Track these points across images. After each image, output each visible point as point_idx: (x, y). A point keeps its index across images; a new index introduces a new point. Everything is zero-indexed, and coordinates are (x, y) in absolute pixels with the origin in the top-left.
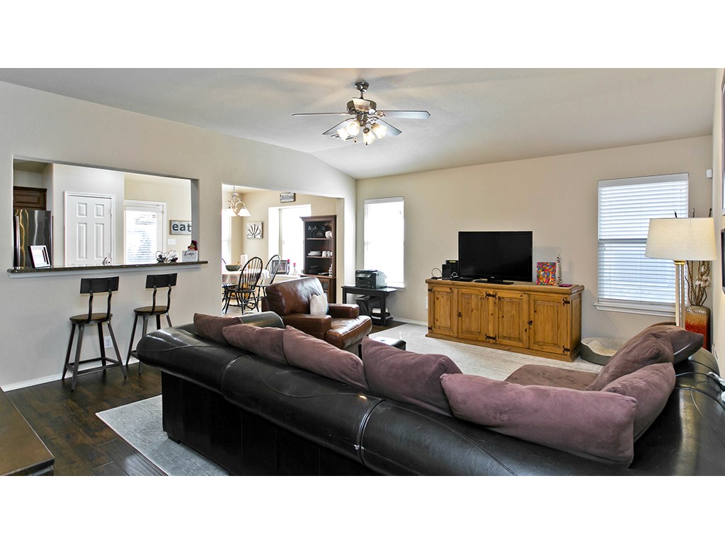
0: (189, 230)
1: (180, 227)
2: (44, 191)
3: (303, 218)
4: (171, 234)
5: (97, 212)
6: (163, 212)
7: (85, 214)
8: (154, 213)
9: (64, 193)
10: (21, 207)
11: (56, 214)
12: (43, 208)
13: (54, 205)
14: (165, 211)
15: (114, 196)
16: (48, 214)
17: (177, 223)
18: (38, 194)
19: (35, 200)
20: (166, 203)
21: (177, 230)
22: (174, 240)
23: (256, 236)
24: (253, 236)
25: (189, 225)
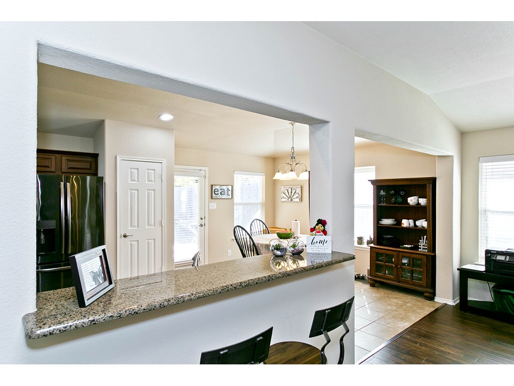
0: (228, 195)
1: (220, 191)
2: (95, 156)
3: (373, 182)
4: (212, 198)
5: (148, 176)
6: (205, 177)
7: (136, 179)
8: (197, 178)
9: (116, 157)
10: (73, 173)
11: (108, 181)
12: (95, 173)
13: (107, 171)
14: (207, 176)
15: (165, 160)
16: (100, 181)
17: (218, 187)
18: (90, 159)
19: (87, 165)
20: (207, 168)
21: (218, 194)
22: (215, 204)
23: (293, 200)
24: (290, 200)
25: (228, 189)
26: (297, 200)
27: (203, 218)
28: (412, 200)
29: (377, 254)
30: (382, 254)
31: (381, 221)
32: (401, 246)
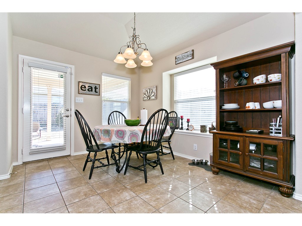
0: (95, 92)
1: (87, 88)
4: (79, 93)
6: (71, 74)
14: (73, 73)
17: (85, 84)
20: (74, 66)
21: (85, 90)
22: (82, 99)
23: (151, 98)
24: (148, 98)
25: (96, 87)
26: (153, 98)
27: (70, 110)
28: (259, 80)
29: (221, 140)
30: (226, 141)
31: (224, 106)
32: (247, 131)
